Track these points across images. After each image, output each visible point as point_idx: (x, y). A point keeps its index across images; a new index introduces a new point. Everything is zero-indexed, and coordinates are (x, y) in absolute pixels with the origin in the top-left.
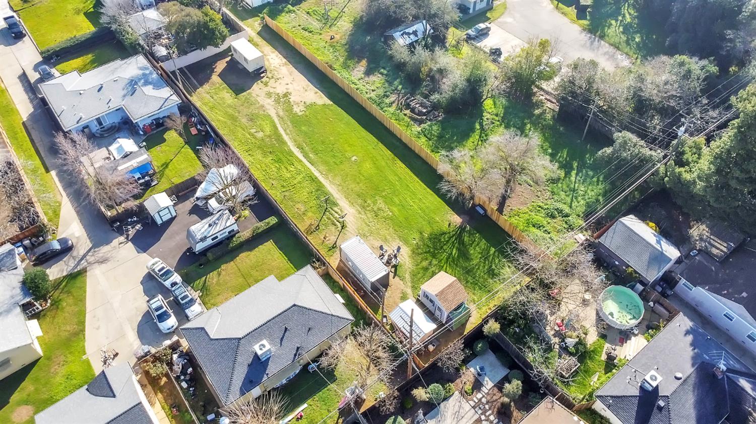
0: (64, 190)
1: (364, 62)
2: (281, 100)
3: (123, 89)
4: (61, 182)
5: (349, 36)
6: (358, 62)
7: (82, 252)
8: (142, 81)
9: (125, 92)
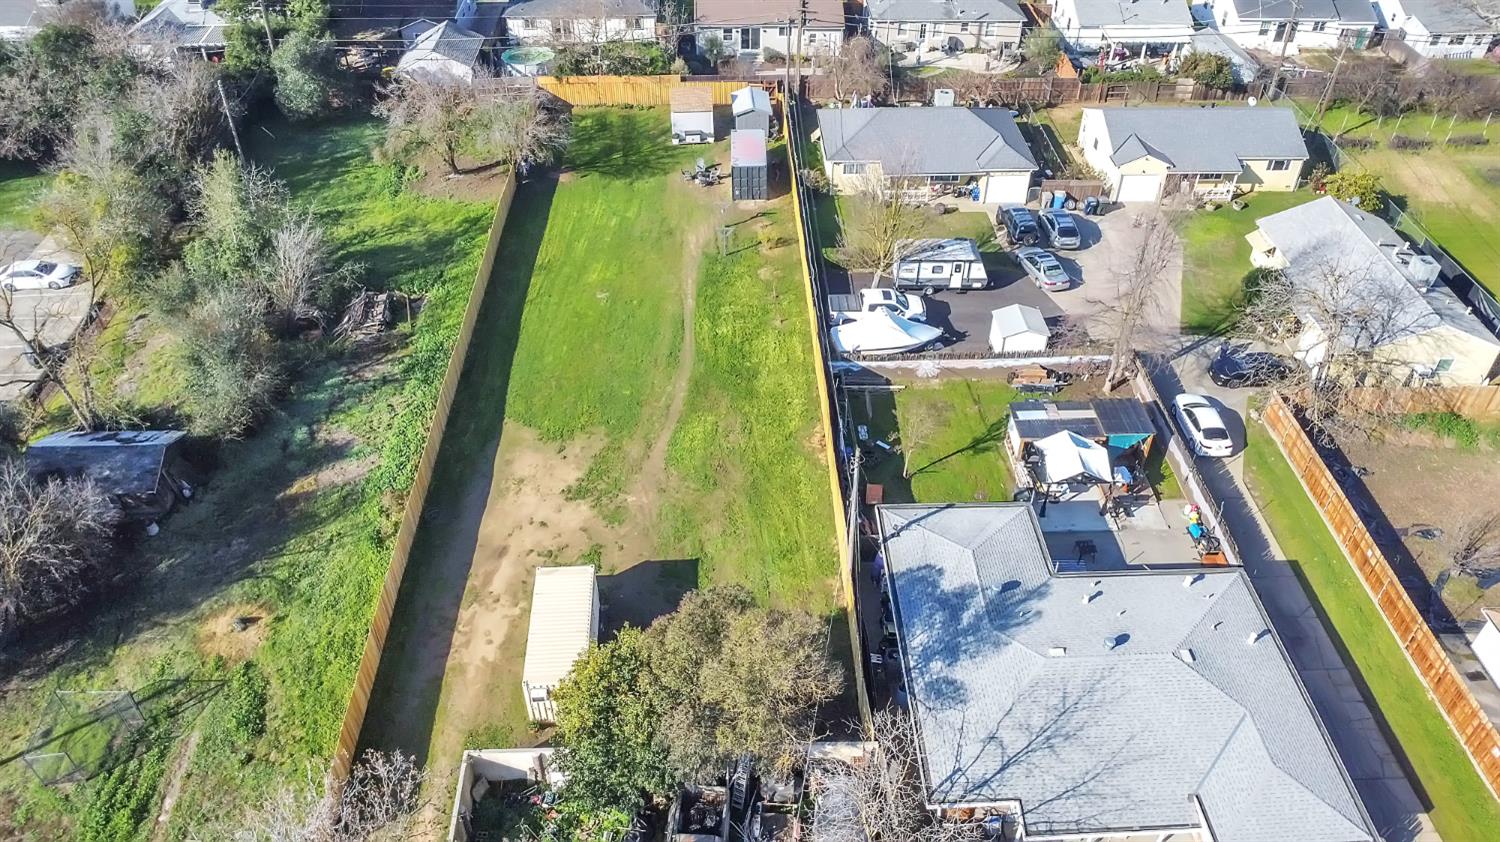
0: (1240, 496)
1: (299, 486)
2: (603, 486)
3: (1039, 613)
4: (1253, 519)
5: (191, 606)
6: (308, 496)
7: (1190, 358)
8: (967, 617)
9: (1035, 605)
